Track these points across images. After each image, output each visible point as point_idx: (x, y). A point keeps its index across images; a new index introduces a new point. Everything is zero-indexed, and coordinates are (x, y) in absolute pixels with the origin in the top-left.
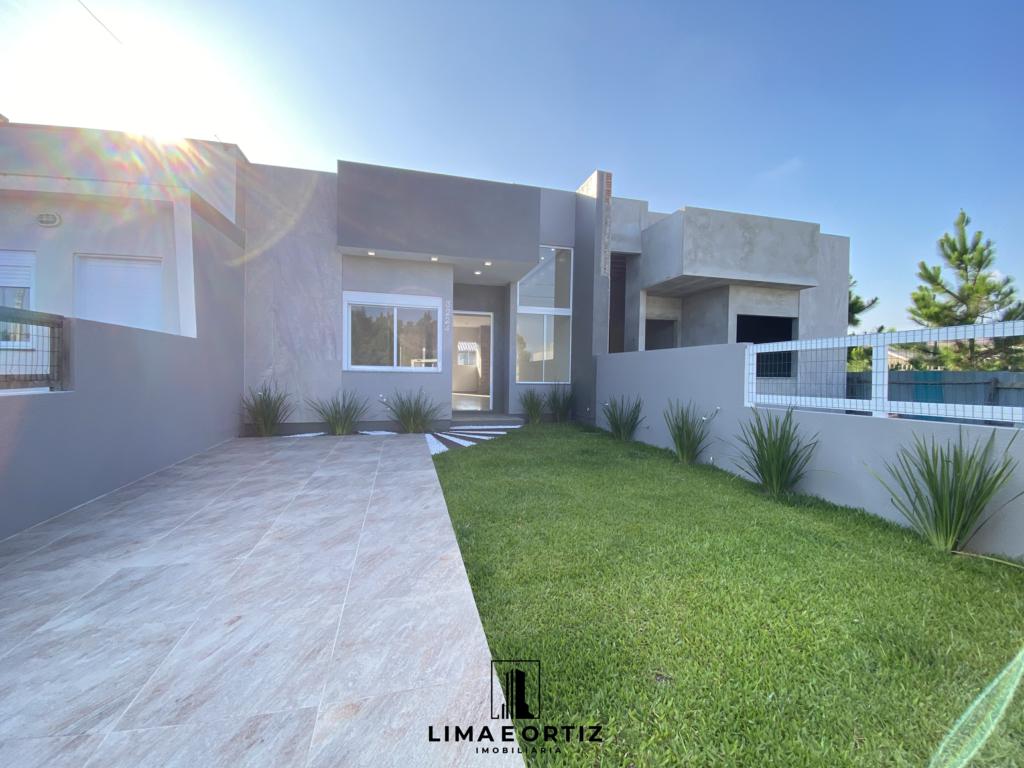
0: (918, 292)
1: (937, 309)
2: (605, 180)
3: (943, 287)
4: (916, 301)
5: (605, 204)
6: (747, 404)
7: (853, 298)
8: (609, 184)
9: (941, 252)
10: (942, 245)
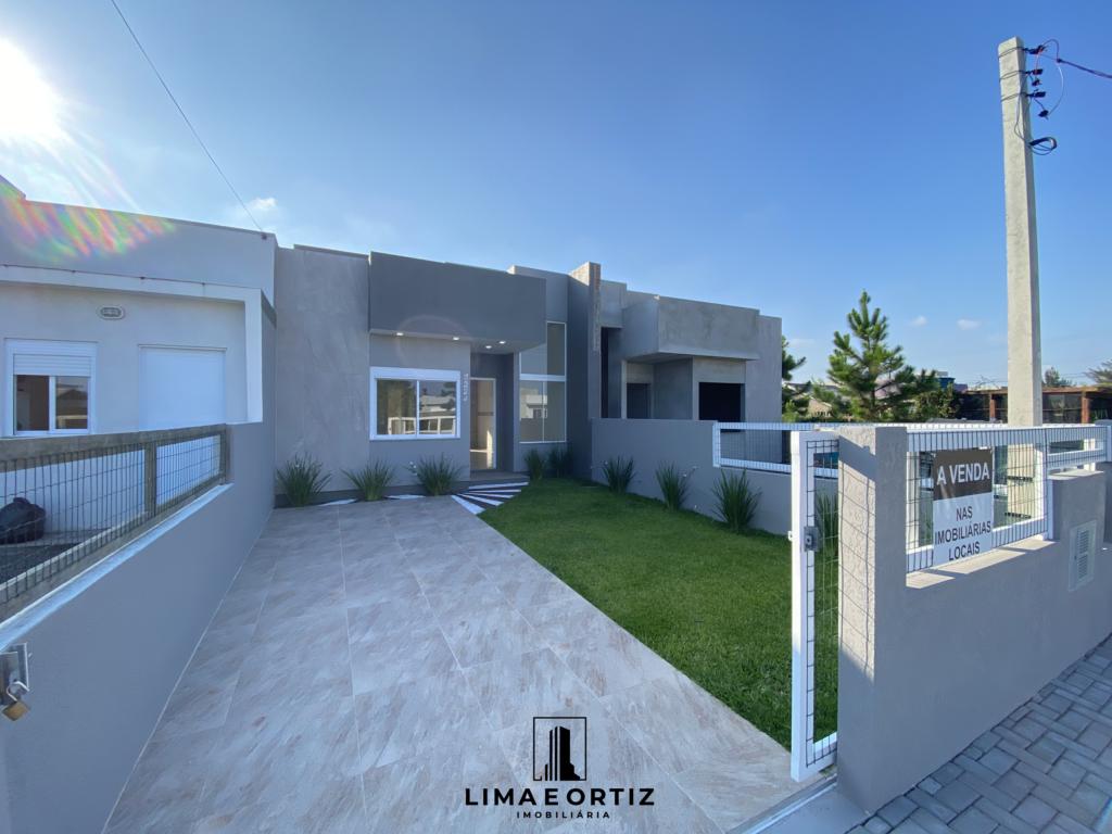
0: (834, 355)
1: (847, 373)
2: (595, 270)
3: (852, 353)
4: (833, 364)
5: (595, 291)
6: (716, 465)
7: (787, 356)
8: (599, 274)
9: (849, 324)
10: (850, 318)
